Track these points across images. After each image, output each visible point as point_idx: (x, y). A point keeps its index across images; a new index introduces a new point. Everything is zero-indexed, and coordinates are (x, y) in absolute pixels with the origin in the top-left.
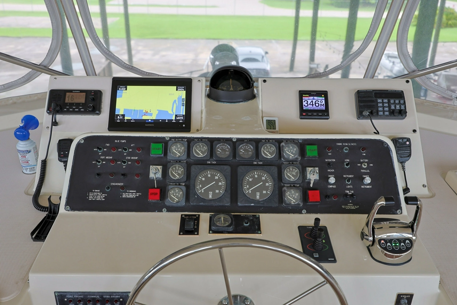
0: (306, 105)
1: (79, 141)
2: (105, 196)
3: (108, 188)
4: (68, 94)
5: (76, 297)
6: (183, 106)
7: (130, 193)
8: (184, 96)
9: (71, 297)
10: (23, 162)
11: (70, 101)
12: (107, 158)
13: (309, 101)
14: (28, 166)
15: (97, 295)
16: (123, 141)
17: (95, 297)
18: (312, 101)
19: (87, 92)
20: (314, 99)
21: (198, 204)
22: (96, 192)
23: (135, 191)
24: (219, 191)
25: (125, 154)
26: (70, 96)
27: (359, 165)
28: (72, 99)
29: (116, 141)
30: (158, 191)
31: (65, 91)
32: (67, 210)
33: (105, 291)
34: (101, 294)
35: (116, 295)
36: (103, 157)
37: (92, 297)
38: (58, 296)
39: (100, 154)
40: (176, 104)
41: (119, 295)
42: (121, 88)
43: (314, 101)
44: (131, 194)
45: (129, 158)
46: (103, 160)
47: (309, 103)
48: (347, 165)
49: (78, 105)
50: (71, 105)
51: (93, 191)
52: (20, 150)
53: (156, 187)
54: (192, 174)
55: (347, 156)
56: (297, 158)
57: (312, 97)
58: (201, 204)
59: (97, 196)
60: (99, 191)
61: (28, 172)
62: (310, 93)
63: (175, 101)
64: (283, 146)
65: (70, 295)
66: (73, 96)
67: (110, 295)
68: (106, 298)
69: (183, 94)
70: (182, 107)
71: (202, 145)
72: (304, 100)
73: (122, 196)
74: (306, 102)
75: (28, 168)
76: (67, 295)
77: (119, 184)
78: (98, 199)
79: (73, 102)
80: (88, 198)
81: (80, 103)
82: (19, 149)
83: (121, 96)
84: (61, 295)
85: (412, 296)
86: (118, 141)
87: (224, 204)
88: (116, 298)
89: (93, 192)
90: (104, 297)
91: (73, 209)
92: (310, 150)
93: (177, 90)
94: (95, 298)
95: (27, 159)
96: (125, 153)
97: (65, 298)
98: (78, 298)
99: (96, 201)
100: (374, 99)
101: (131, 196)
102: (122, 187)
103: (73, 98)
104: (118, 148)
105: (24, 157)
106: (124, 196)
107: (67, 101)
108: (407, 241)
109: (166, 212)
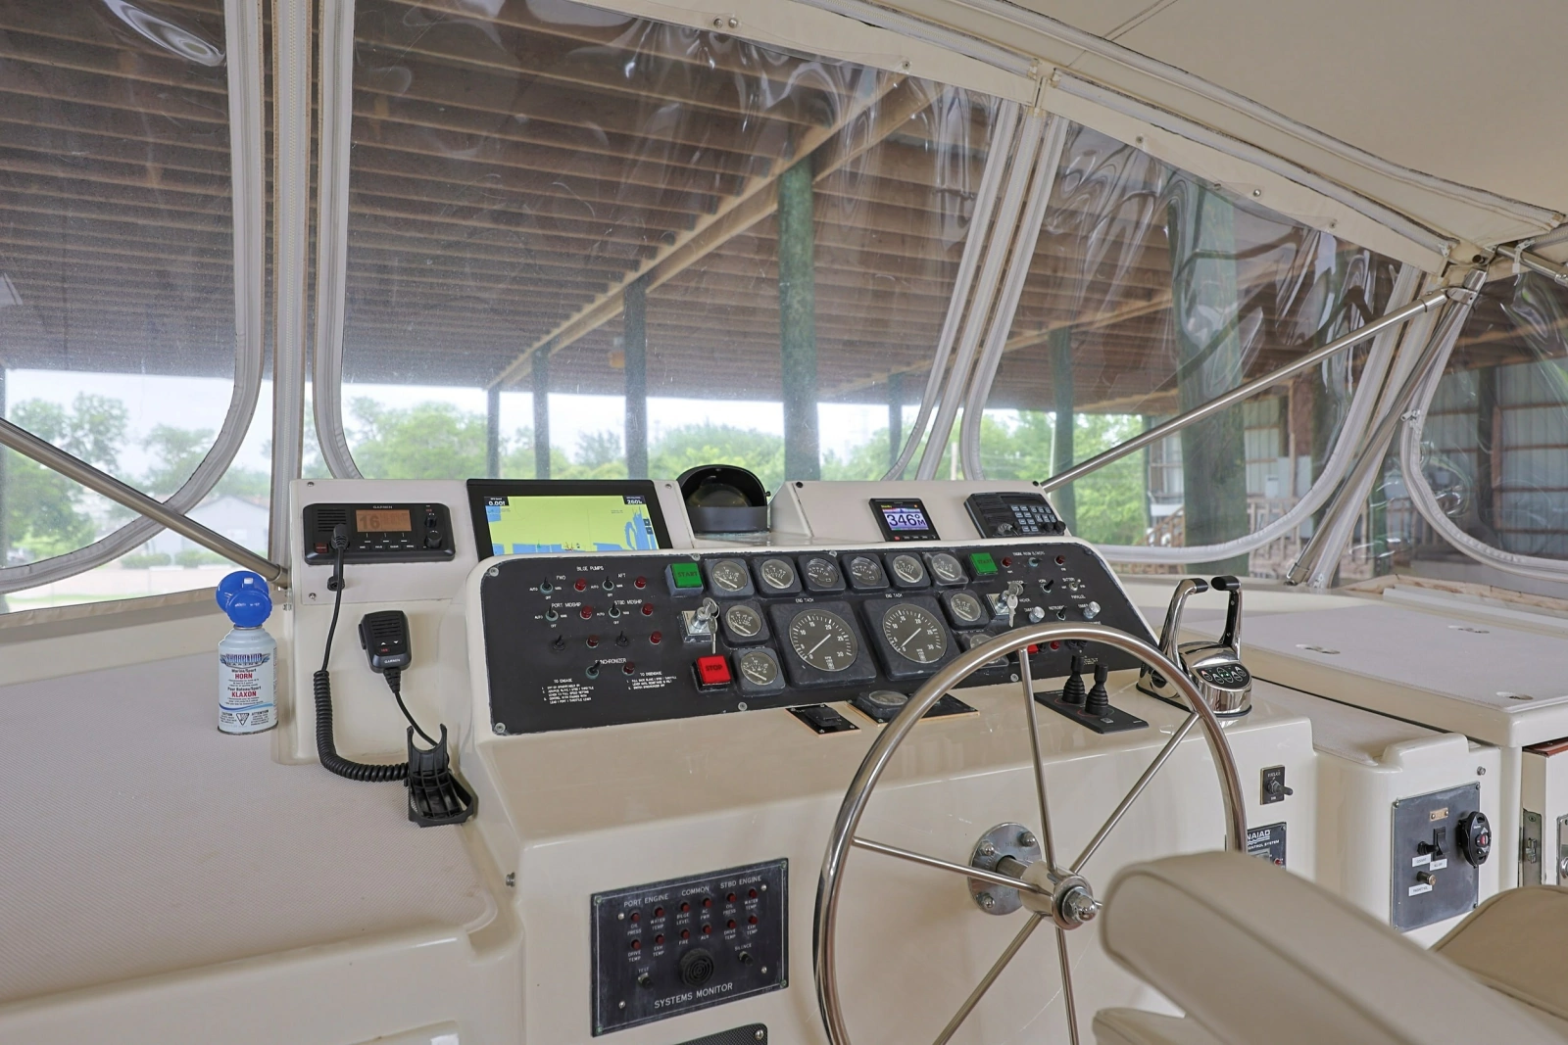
0: (894, 522)
1: (485, 571)
2: (589, 690)
3: (592, 671)
4: (359, 514)
5: (651, 899)
6: (651, 533)
7: (650, 677)
8: (646, 515)
9: (635, 902)
10: (239, 693)
11: (370, 529)
12: (568, 605)
13: (897, 517)
14: (251, 707)
15: (704, 884)
16: (598, 568)
17: (698, 890)
18: (901, 516)
19: (415, 510)
20: (902, 512)
21: (814, 682)
22: (564, 684)
23: (660, 673)
24: (844, 654)
25: (609, 595)
26: (368, 518)
27: (1064, 587)
28: (375, 524)
29: (579, 569)
30: (721, 661)
31: (355, 507)
32: (500, 734)
33: (724, 867)
34: (715, 878)
35: (751, 875)
36: (558, 605)
37: (693, 891)
38: (602, 905)
39: (547, 598)
40: (634, 530)
41: (758, 873)
42: (493, 501)
43: (904, 516)
44: (653, 681)
45: (622, 603)
46: (560, 611)
47: (897, 519)
48: (1047, 587)
49: (395, 536)
50: (377, 537)
51: (556, 681)
52: (238, 654)
53: (714, 652)
54: (779, 622)
55: (1039, 573)
56: (962, 580)
57: (899, 510)
58: (819, 682)
59: (568, 692)
60: (570, 680)
61: (248, 727)
62: (894, 503)
63: (629, 525)
64: (929, 558)
65: (633, 899)
66: (377, 518)
67: (737, 878)
68: (727, 889)
69: (643, 511)
70: (649, 536)
71: (774, 565)
72: (886, 515)
73: (632, 687)
74: (891, 518)
75: (251, 712)
76: (624, 899)
77: (616, 661)
78: (575, 698)
79: (379, 530)
80: (548, 701)
81: (401, 532)
82: (234, 654)
83: (498, 518)
84: (610, 900)
85: (1282, 769)
86: (585, 569)
87: (865, 678)
88: (751, 884)
89: (557, 685)
90: (722, 886)
91: (512, 729)
92: (980, 561)
93: (626, 503)
94: (698, 894)
95: (254, 683)
96: (609, 592)
97: (619, 913)
98: (654, 903)
99: (568, 704)
100: (1005, 506)
101: (653, 684)
102: (628, 667)
103: (377, 522)
104: (589, 584)
105: (245, 676)
106: (636, 686)
107: (360, 528)
108: (1237, 668)
109: (747, 709)
